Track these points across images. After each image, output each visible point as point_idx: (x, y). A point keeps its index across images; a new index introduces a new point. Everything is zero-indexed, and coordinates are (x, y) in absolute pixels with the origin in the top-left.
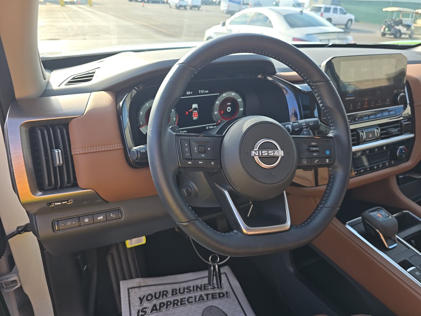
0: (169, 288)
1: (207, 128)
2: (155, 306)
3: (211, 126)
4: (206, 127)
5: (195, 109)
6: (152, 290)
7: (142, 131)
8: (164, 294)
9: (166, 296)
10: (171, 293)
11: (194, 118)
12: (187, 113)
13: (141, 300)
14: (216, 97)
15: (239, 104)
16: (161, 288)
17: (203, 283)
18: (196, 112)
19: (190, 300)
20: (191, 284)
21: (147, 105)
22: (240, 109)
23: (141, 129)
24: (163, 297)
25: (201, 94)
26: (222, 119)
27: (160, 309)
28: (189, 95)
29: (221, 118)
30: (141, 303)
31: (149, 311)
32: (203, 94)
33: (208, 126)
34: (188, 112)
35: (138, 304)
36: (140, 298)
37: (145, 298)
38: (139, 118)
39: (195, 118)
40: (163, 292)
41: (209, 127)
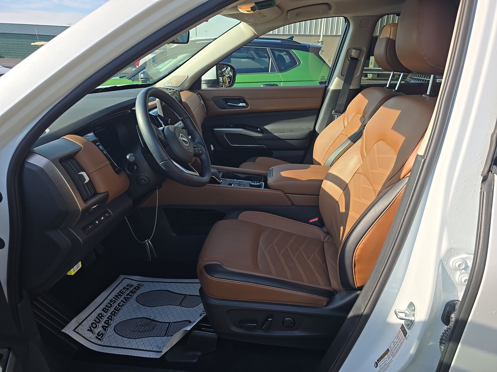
0: (99, 311)
2: (103, 327)
6: (91, 320)
8: (100, 316)
9: (104, 316)
10: (103, 312)
13: (90, 330)
16: (95, 315)
17: (118, 292)
19: (121, 304)
20: (110, 297)
24: (102, 319)
27: (109, 325)
30: (93, 332)
31: (103, 331)
35: (91, 334)
36: (88, 330)
37: (92, 328)
40: (98, 315)
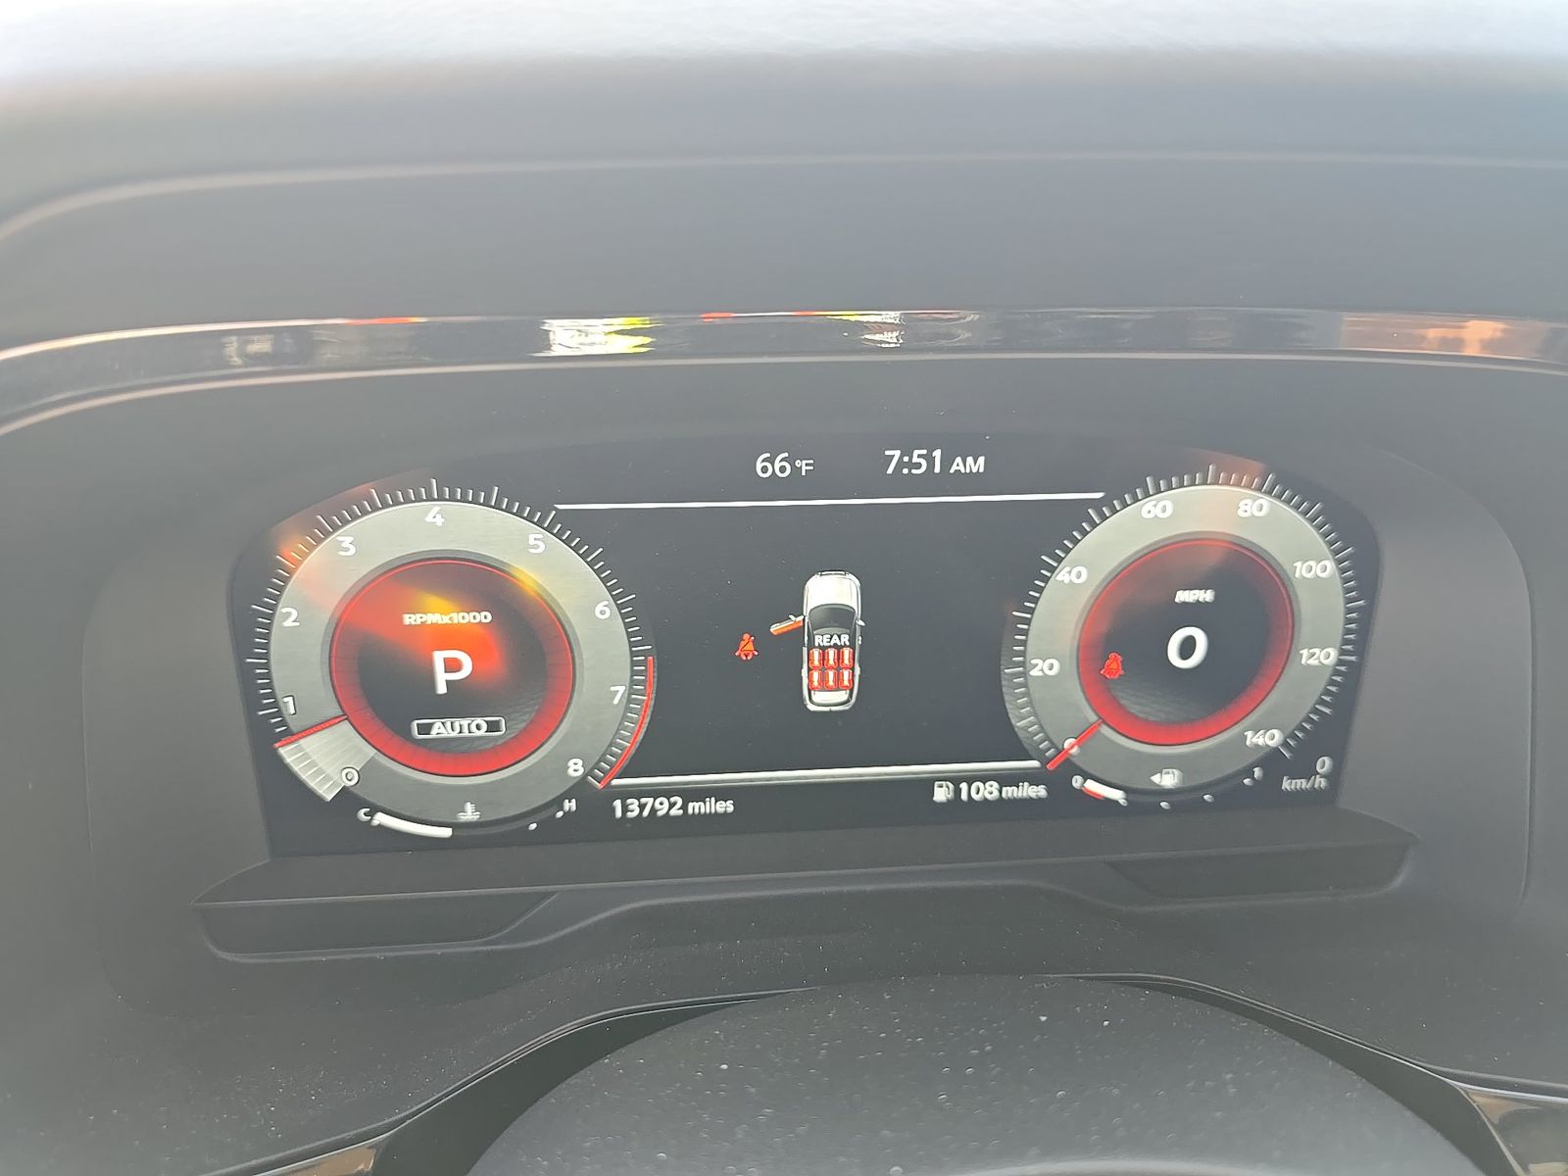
1: (941, 794)
3: (984, 778)
4: (927, 784)
5: (837, 616)
7: (296, 768)
11: (818, 697)
12: (747, 647)
14: (1069, 524)
15: (1306, 605)
18: (838, 648)
21: (339, 546)
22: (1305, 652)
23: (288, 753)
25: (904, 484)
26: (1105, 730)
28: (775, 487)
29: (1093, 718)
32: (930, 483)
33: (956, 780)
34: (763, 639)
38: (266, 656)
39: (825, 700)
41: (964, 786)
